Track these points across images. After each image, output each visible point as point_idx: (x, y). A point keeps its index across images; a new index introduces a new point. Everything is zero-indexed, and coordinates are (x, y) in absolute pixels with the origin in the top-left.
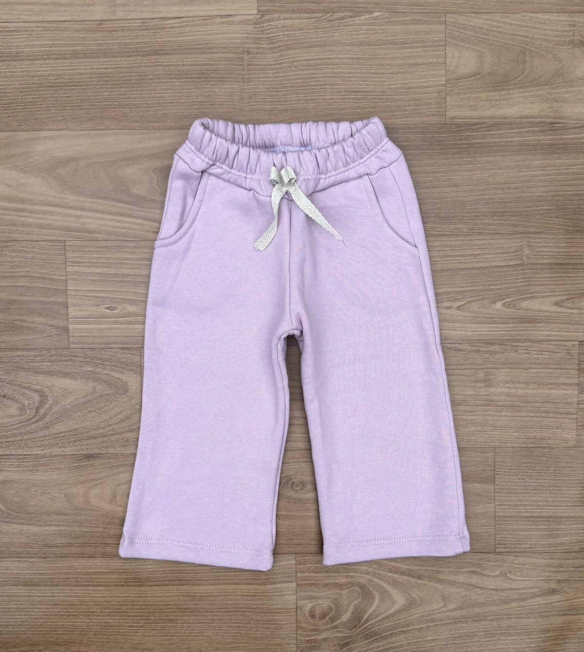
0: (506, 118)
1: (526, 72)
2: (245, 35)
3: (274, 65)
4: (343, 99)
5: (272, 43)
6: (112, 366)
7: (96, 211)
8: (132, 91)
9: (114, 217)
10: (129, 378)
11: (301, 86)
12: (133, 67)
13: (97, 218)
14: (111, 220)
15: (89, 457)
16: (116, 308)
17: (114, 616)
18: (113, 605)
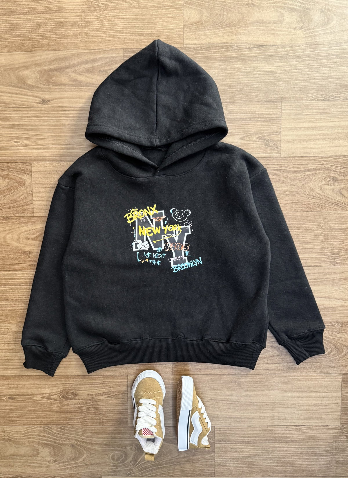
0: (214, 44)
1: (225, 20)
2: (83, 4)
3: (97, 18)
4: (132, 35)
5: (96, 8)
6: (17, 171)
7: (9, 93)
8: (27, 32)
9: (17, 96)
10: (25, 178)
11: (111, 29)
12: (27, 20)
13: (9, 97)
14: (16, 97)
15: (6, 218)
16: (19, 142)
17: (19, 301)
18: (19, 296)
